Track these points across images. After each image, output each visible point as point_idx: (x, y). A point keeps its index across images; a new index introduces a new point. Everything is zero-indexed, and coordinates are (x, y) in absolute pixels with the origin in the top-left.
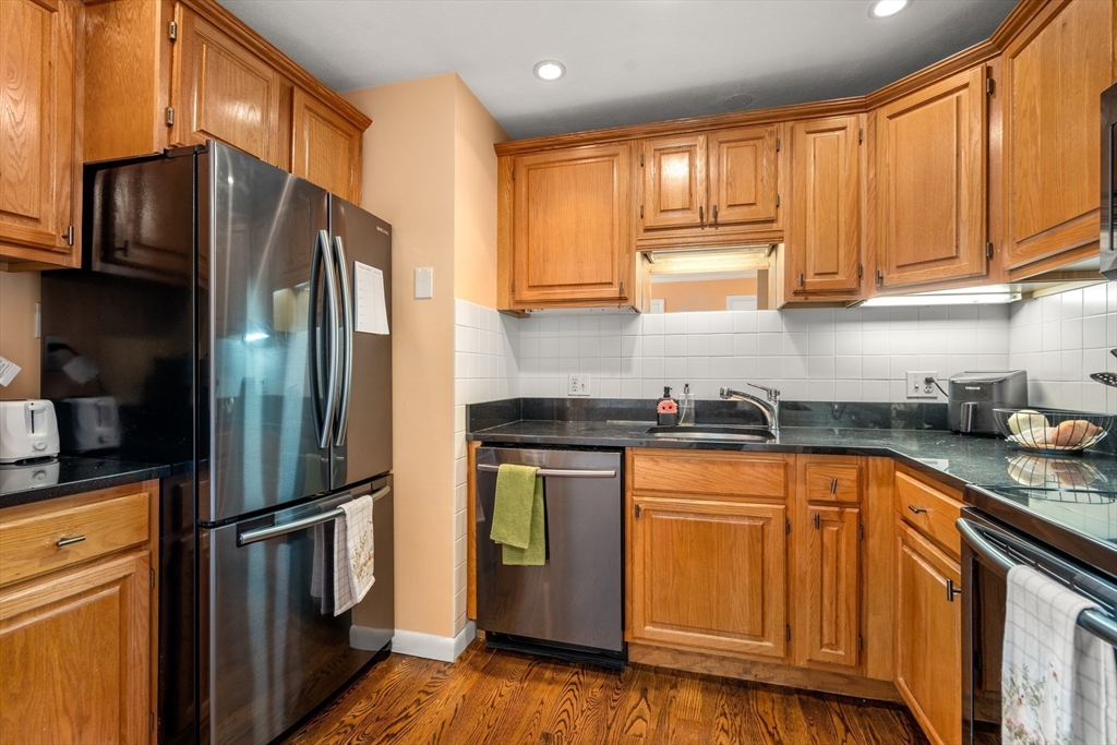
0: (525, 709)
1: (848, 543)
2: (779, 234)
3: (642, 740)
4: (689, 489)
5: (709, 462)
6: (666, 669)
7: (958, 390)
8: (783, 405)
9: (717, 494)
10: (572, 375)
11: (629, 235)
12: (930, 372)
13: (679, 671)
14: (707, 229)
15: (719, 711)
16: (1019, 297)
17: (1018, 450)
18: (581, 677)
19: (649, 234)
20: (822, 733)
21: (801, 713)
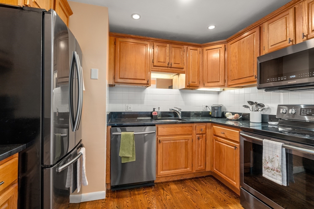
0: (137, 204)
1: (204, 142)
2: (184, 72)
3: (171, 200)
4: (172, 134)
5: (176, 127)
6: (164, 182)
7: (213, 108)
8: (182, 112)
9: (178, 135)
10: (127, 105)
11: (150, 67)
12: (207, 105)
13: (167, 181)
14: (169, 68)
15: (181, 188)
16: (222, 90)
17: (228, 120)
18: (145, 190)
19: (154, 67)
20: (202, 185)
21: (196, 183)
